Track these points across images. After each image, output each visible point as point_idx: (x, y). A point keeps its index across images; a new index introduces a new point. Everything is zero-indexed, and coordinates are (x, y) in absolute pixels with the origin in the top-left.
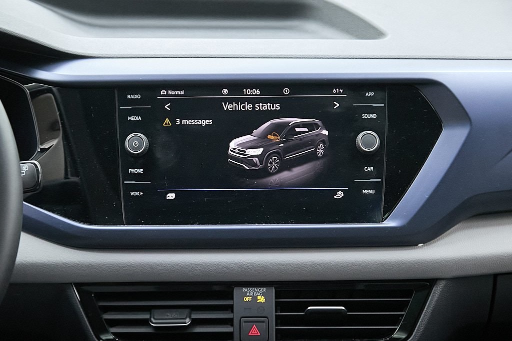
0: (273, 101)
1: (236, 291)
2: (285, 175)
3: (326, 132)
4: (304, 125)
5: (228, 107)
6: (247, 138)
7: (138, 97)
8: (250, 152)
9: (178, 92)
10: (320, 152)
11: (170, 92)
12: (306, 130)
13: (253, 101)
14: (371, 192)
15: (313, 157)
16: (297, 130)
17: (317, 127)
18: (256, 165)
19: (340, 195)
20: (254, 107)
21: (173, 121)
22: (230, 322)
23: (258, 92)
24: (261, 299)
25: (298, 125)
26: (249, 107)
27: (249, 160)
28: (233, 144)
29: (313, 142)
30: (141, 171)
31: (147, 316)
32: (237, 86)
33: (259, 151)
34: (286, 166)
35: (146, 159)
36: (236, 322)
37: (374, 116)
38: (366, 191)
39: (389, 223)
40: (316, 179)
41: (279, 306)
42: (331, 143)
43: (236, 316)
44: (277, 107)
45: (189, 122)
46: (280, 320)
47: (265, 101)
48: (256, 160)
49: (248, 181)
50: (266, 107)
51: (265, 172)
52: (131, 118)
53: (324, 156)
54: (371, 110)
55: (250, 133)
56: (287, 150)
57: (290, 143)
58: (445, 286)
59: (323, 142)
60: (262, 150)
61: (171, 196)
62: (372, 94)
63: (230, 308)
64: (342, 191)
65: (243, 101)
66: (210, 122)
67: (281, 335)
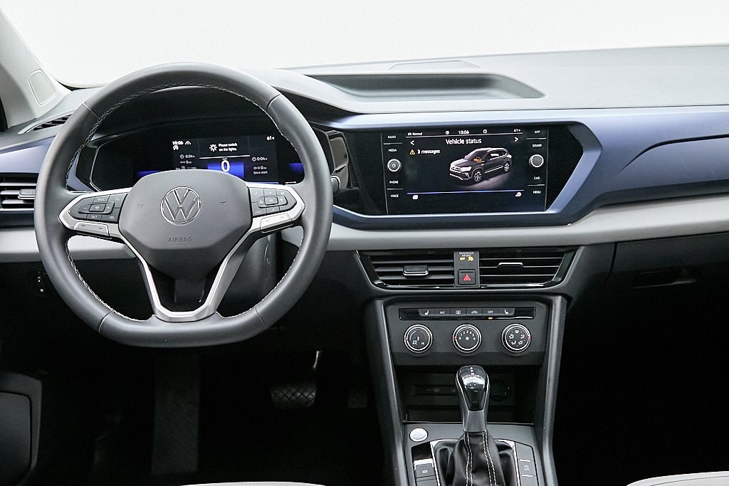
0: (477, 138)
1: (455, 254)
2: (485, 183)
3: (510, 156)
4: (496, 152)
5: (449, 142)
6: (462, 161)
7: (394, 137)
8: (464, 169)
9: (419, 134)
10: (507, 168)
11: (414, 134)
12: (498, 155)
13: (465, 138)
14: (539, 192)
15: (502, 171)
16: (492, 155)
17: (505, 152)
18: (467, 177)
19: (519, 194)
20: (465, 142)
21: (416, 152)
22: (452, 273)
23: (468, 132)
24: (471, 259)
25: (493, 152)
26: (462, 142)
27: (462, 175)
28: (453, 165)
29: (502, 163)
30: (397, 182)
31: (401, 270)
32: (455, 129)
34: (485, 177)
35: (399, 175)
36: (456, 273)
37: (540, 145)
38: (535, 192)
39: (549, 211)
40: (506, 185)
41: (482, 263)
42: (513, 163)
43: (456, 269)
44: (479, 141)
45: (426, 152)
46: (482, 271)
47: (472, 138)
48: (467, 174)
49: (462, 187)
50: (472, 141)
51: (473, 182)
52: (390, 150)
53: (509, 170)
54: (538, 142)
55: (463, 158)
56: (486, 168)
57: (488, 163)
58: (584, 250)
59: (508, 162)
60: (470, 168)
61: (415, 197)
62: (539, 132)
63: (452, 264)
64: (521, 192)
65: (458, 138)
66: (438, 151)
67: (483, 280)
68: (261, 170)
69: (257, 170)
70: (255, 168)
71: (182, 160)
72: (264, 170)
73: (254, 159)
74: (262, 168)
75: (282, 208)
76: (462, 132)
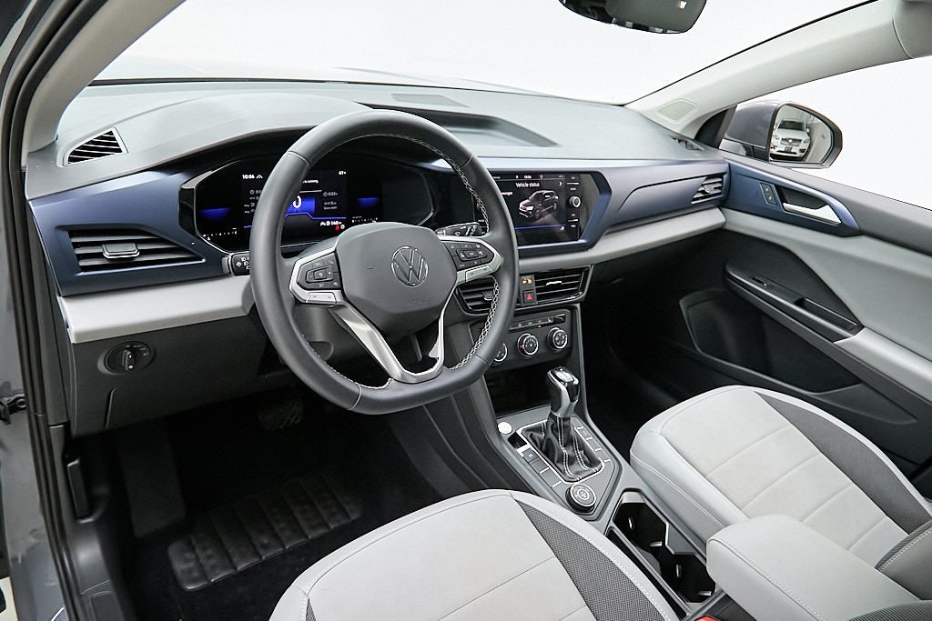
0: (536, 182)
2: (542, 219)
3: (557, 197)
4: (549, 194)
5: (518, 185)
6: (527, 201)
8: (528, 208)
10: (555, 207)
12: (550, 196)
13: (529, 182)
15: (552, 210)
16: (546, 196)
17: (554, 194)
18: (531, 215)
19: (563, 228)
20: (529, 185)
23: (530, 177)
25: (546, 194)
26: (527, 185)
27: (527, 213)
28: (521, 205)
29: (552, 203)
31: (481, 296)
32: (522, 174)
33: (531, 208)
34: (542, 215)
36: (521, 294)
37: (575, 189)
38: (573, 226)
39: (581, 241)
40: (554, 221)
41: (537, 284)
42: (559, 203)
43: (521, 291)
44: (538, 185)
46: (538, 290)
47: (533, 182)
48: (531, 212)
49: (528, 224)
50: (532, 185)
51: (534, 219)
53: (557, 209)
54: (573, 186)
55: (528, 199)
56: (543, 207)
57: (543, 203)
58: (595, 267)
59: (556, 202)
60: (533, 207)
62: (574, 178)
64: (564, 226)
65: (524, 182)
66: (511, 193)
67: (539, 298)
68: (330, 206)
69: (327, 206)
70: (326, 204)
71: (252, 196)
72: (334, 206)
73: (325, 194)
74: (332, 203)
75: (483, 261)
76: (526, 177)
